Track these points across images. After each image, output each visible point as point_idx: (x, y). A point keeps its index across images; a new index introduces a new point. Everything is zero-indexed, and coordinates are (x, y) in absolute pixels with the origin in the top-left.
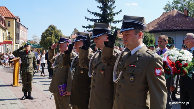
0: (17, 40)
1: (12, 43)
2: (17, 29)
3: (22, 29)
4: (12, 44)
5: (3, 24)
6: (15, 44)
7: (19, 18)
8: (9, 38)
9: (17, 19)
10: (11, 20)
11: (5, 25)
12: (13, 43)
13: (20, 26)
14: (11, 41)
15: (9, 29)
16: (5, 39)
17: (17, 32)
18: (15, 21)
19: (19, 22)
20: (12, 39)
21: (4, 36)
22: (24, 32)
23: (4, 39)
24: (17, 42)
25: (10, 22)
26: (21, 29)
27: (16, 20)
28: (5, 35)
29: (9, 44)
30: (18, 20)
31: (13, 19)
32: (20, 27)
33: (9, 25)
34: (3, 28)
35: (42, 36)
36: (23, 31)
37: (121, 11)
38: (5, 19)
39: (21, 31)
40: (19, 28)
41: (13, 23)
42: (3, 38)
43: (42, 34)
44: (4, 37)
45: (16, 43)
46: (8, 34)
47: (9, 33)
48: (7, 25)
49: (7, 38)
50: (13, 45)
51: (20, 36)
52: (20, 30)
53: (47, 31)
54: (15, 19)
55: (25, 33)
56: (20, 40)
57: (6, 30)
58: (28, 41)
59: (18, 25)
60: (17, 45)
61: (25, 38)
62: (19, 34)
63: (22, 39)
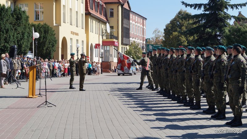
0: (124, 39)
1: (116, 44)
2: (125, 21)
3: (135, 20)
4: (115, 46)
5: (101, 14)
6: (120, 46)
7: (128, 2)
8: (112, 36)
9: (124, 4)
10: (114, 7)
11: (106, 16)
12: (119, 44)
13: (131, 15)
14: (114, 40)
15: (113, 20)
17: (125, 26)
18: (120, 7)
19: (128, 8)
20: (117, 38)
21: (103, 32)
22: (139, 25)
23: (104, 37)
24: (124, 42)
25: (113, 9)
26: (133, 21)
27: (122, 6)
29: (112, 45)
30: (125, 6)
31: (118, 5)
32: (131, 17)
33: (112, 15)
34: (99, 20)
35: (165, 30)
36: (136, 24)
38: (104, 6)
39: (134, 23)
40: (129, 19)
41: (118, 11)
42: (101, 37)
43: (165, 28)
44: (102, 36)
45: (122, 44)
46: (109, 30)
47: (112, 27)
48: (109, 14)
49: (109, 37)
50: (117, 47)
51: (132, 32)
52: (131, 21)
53: (173, 22)
54: (121, 4)
55: (141, 26)
56: (131, 39)
57: (105, 23)
58: (146, 40)
59: (126, 14)
60: (125, 47)
61: (141, 35)
62: (128, 30)
63: (135, 36)
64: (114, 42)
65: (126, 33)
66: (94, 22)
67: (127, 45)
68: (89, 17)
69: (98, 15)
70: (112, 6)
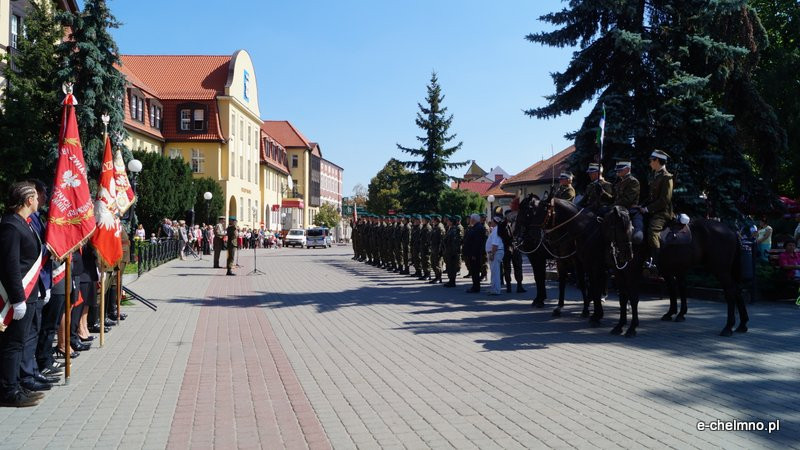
0: (313, 198)
1: (301, 205)
2: (314, 172)
3: (327, 171)
4: (300, 208)
5: (280, 162)
6: (307, 208)
7: (318, 147)
8: (295, 194)
9: (313, 149)
10: (298, 153)
11: (286, 165)
12: (305, 205)
13: (322, 164)
14: (299, 200)
15: (296, 171)
16: (285, 196)
17: (313, 179)
18: (307, 154)
19: (318, 155)
20: (302, 197)
21: (282, 189)
22: (333, 178)
24: (312, 203)
25: (296, 156)
26: (324, 172)
27: (310, 151)
28: (285, 187)
29: (295, 207)
30: (315, 152)
31: (302, 151)
32: (322, 167)
33: (295, 164)
34: (278, 172)
35: (369, 186)
36: (329, 177)
37: (461, 144)
38: (285, 152)
39: (326, 175)
40: (318, 169)
41: (304, 159)
42: (280, 194)
43: (370, 183)
44: (282, 193)
45: (310, 205)
46: (291, 186)
47: (295, 182)
48: (291, 163)
49: (291, 195)
50: (303, 209)
51: (323, 188)
52: (322, 173)
53: (380, 175)
54: (306, 148)
55: (336, 179)
56: (322, 198)
57: (285, 176)
58: (343, 199)
59: (316, 164)
60: (314, 209)
61: (336, 192)
62: (318, 185)
63: (328, 194)
64: (298, 203)
65: (315, 189)
66: (271, 174)
67: (316, 206)
68: (266, 168)
69: (276, 164)
70: (296, 152)
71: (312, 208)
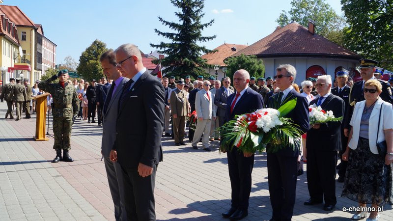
0: (38, 64)
1: (30, 68)
2: (38, 46)
3: (47, 46)
4: (28, 71)
5: (13, 36)
6: (34, 71)
7: (41, 27)
8: (24, 60)
9: (37, 29)
10: (27, 30)
11: (17, 38)
12: (32, 69)
13: (43, 40)
14: (28, 65)
15: (25, 44)
16: (16, 62)
17: (38, 51)
18: (34, 31)
19: (41, 33)
20: (30, 62)
21: (14, 56)
22: (50, 51)
24: (37, 67)
25: (25, 33)
26: (45, 46)
27: (36, 30)
28: (17, 55)
29: (25, 69)
30: (39, 31)
31: (31, 29)
32: (43, 43)
33: (24, 38)
34: (12, 43)
35: (80, 57)
36: (48, 50)
37: (212, 21)
38: (16, 28)
39: (46, 48)
40: (41, 43)
41: (31, 35)
42: (13, 60)
43: (81, 55)
44: (15, 59)
45: (36, 69)
46: (21, 54)
47: (24, 52)
48: (20, 38)
49: (21, 61)
50: (30, 72)
51: (44, 57)
52: (43, 47)
53: (89, 50)
54: (34, 28)
55: (52, 52)
56: (43, 64)
57: (18, 47)
58: (56, 66)
59: (39, 39)
60: (38, 72)
61: (52, 61)
62: (41, 54)
63: (47, 62)
65: (39, 57)
66: (7, 43)
67: (39, 70)
68: (3, 38)
69: (10, 36)
70: (24, 30)
71: (36, 71)
